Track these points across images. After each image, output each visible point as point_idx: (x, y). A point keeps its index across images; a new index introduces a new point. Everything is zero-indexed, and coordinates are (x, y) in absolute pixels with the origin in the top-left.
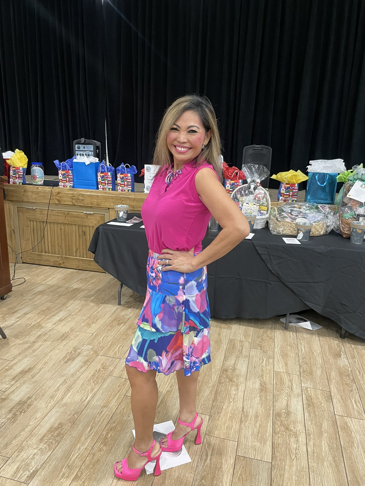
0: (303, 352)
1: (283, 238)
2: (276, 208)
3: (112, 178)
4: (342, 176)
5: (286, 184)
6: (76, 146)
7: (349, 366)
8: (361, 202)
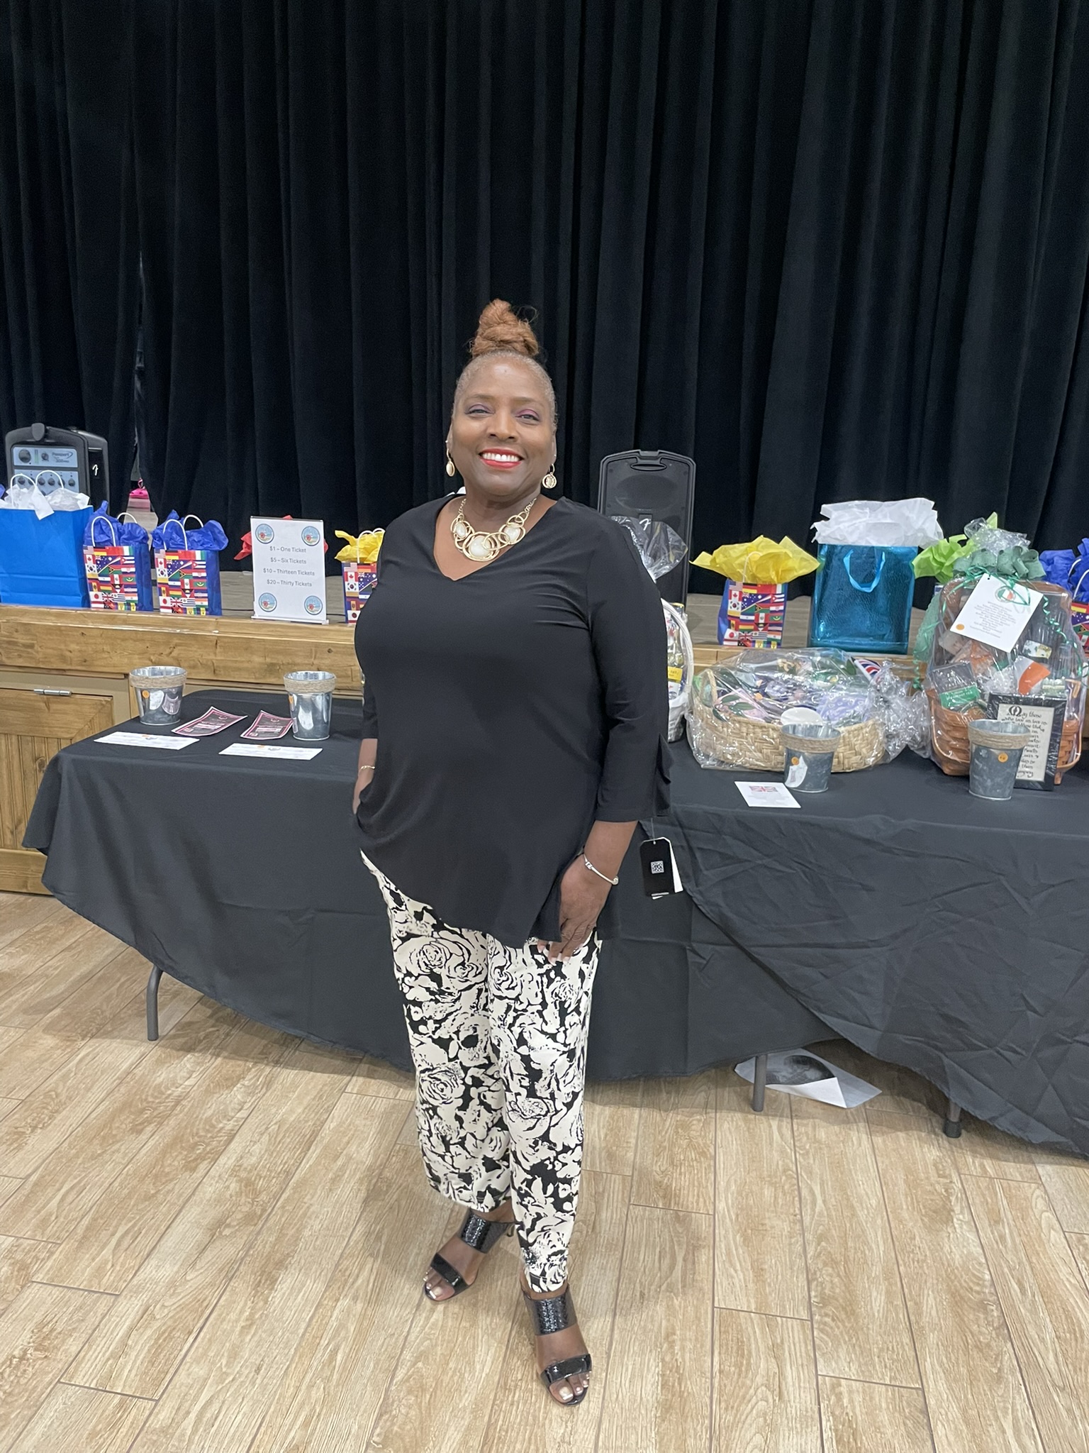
0: (817, 1210)
1: (737, 783)
2: (711, 674)
3: (135, 565)
4: (930, 555)
5: (746, 585)
6: (17, 450)
7: (984, 1261)
8: (1000, 652)
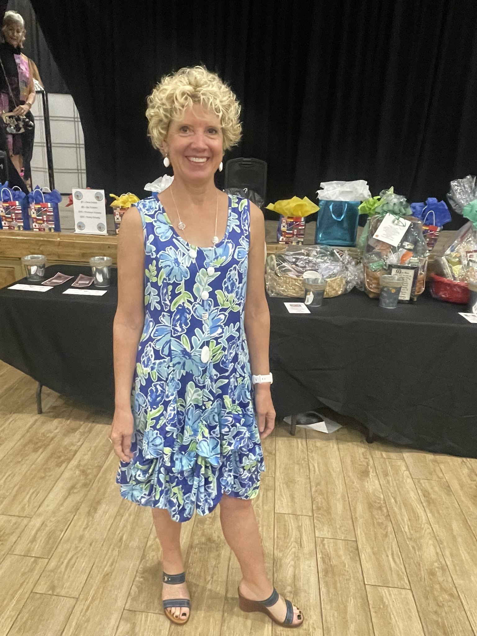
0: (316, 474)
1: (284, 303)
2: (274, 256)
3: (21, 210)
4: (365, 205)
5: (289, 218)
7: (381, 490)
8: (393, 246)
